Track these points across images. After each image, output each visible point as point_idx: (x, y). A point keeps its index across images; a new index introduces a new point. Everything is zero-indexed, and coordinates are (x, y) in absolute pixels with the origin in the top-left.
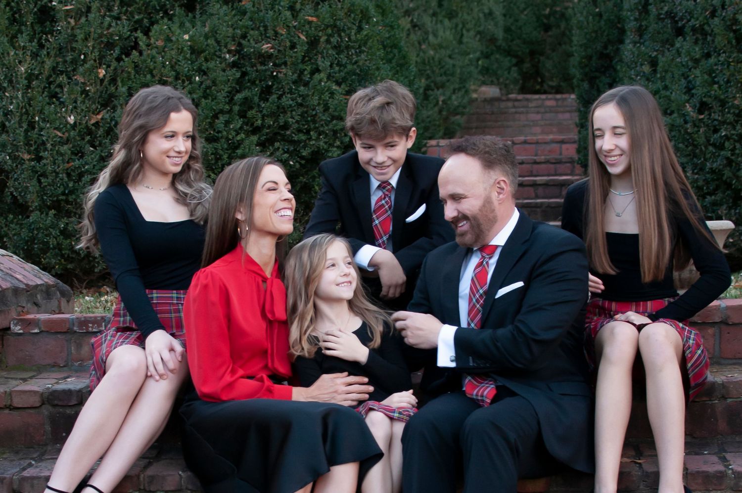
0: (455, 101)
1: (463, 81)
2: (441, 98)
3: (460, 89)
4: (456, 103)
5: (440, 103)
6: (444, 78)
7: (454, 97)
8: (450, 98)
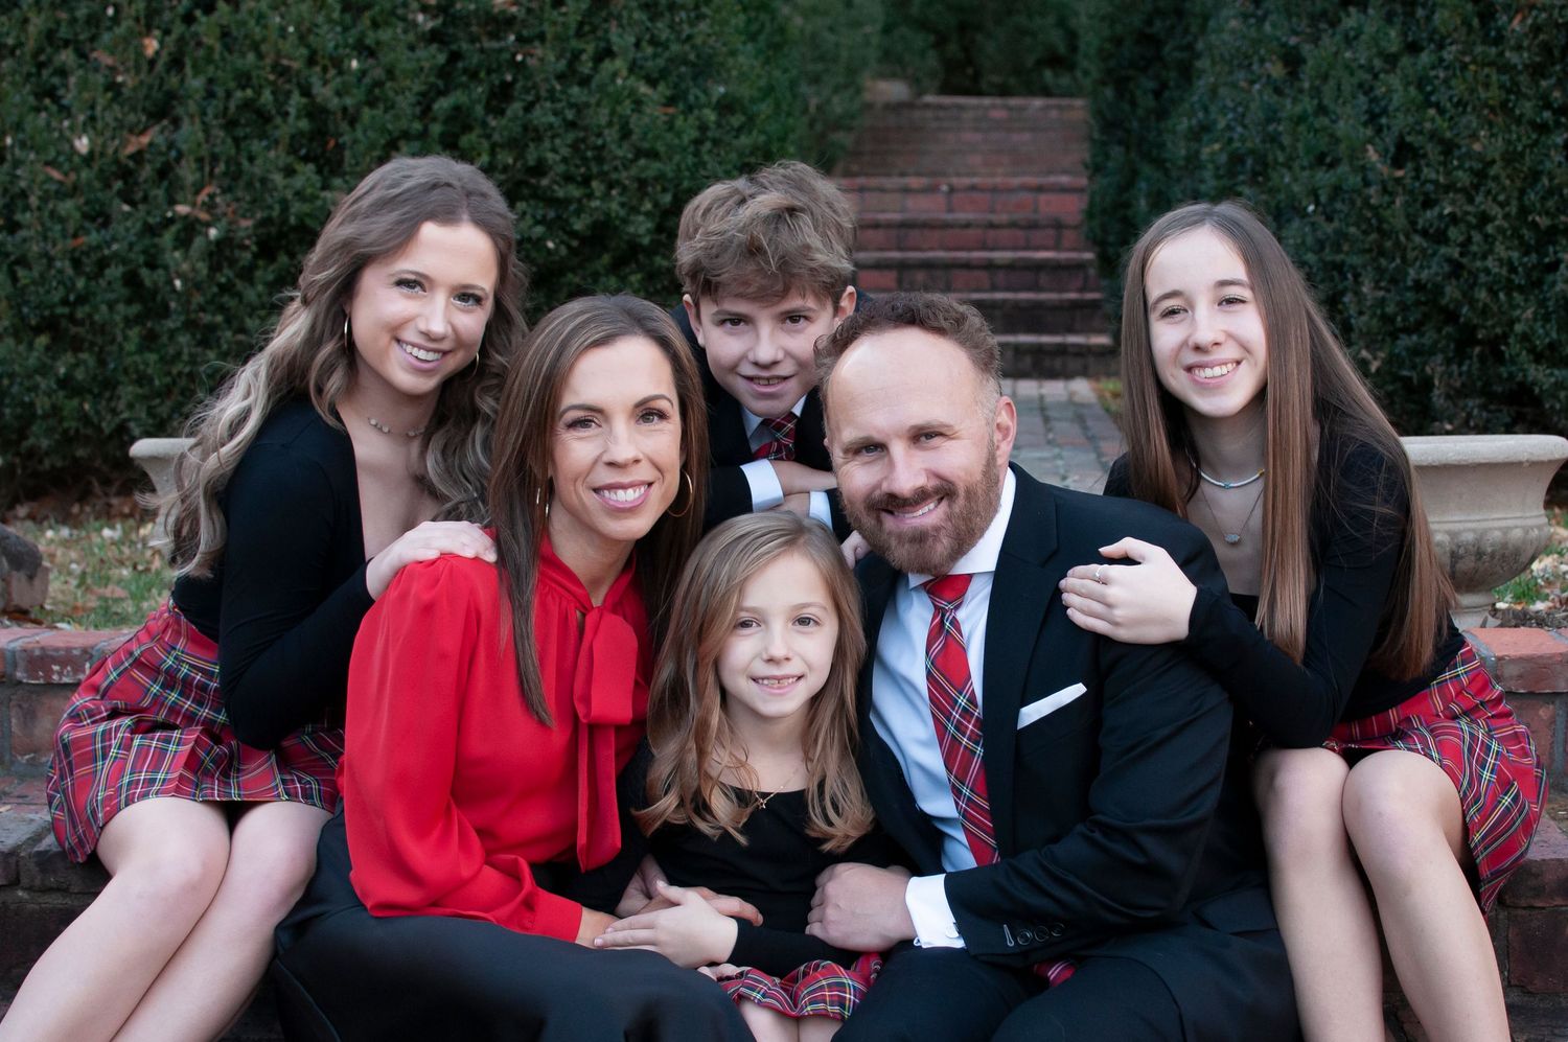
0: (838, 106)
1: (852, 72)
2: (814, 102)
3: (846, 86)
4: (839, 110)
5: (812, 109)
6: (820, 67)
7: (836, 100)
8: (828, 101)
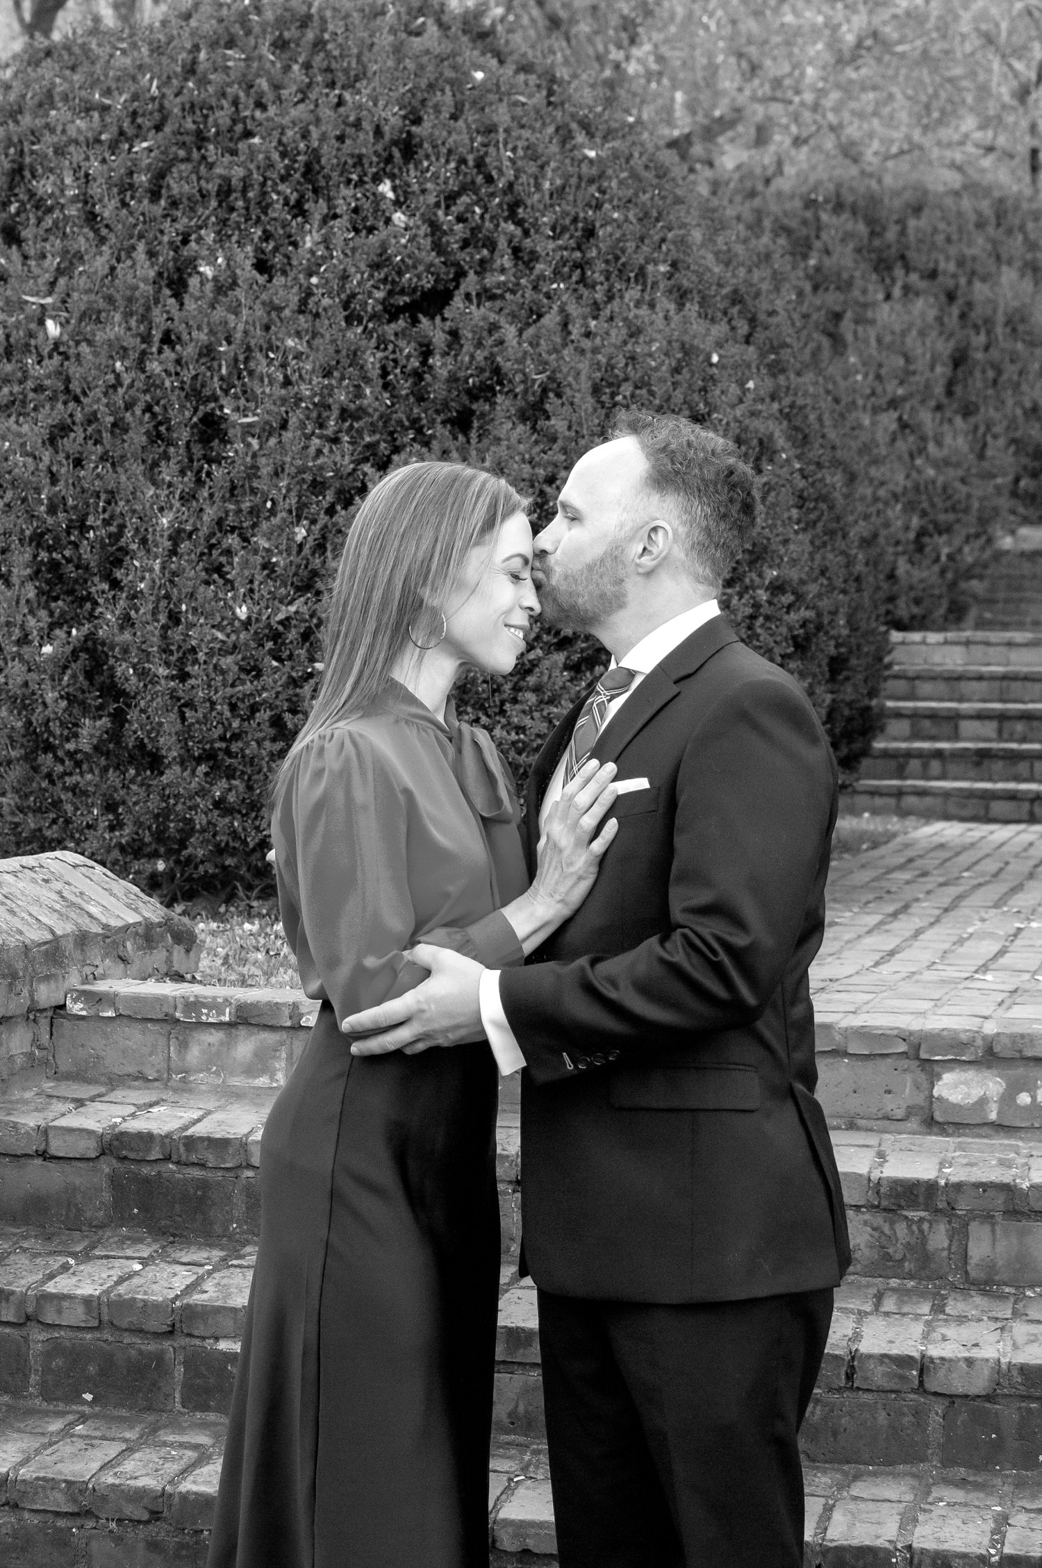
0: (969, 556)
1: (983, 521)
2: (945, 551)
3: (977, 536)
4: (970, 559)
5: (943, 558)
6: (951, 517)
7: (966, 549)
8: (960, 550)
